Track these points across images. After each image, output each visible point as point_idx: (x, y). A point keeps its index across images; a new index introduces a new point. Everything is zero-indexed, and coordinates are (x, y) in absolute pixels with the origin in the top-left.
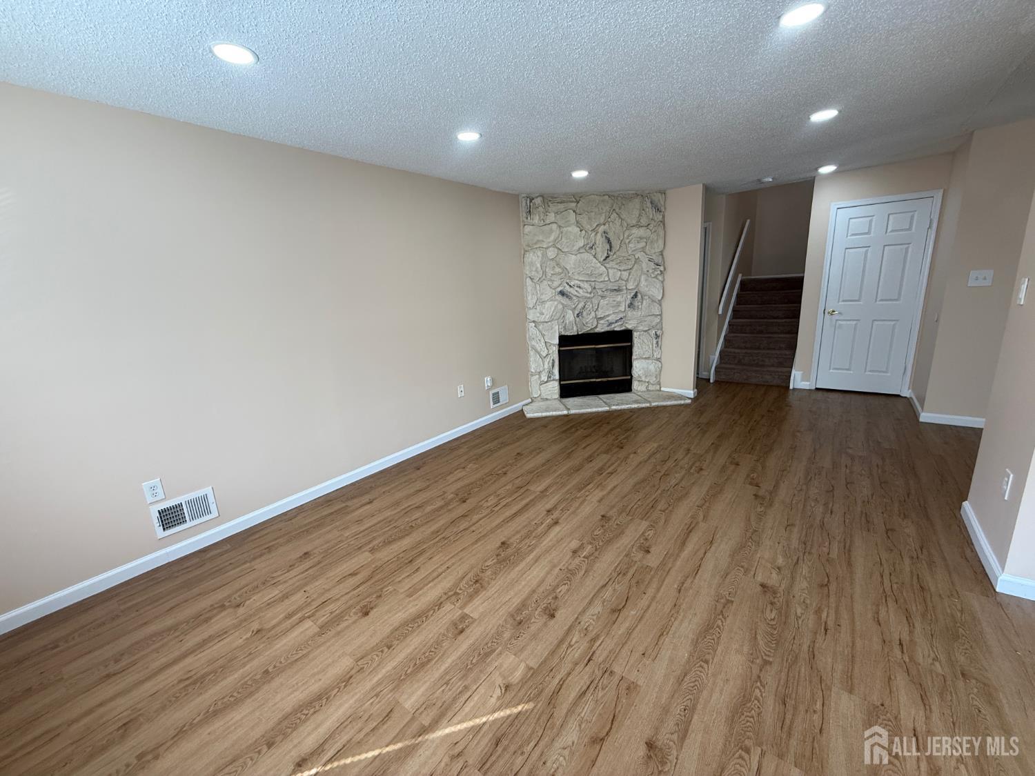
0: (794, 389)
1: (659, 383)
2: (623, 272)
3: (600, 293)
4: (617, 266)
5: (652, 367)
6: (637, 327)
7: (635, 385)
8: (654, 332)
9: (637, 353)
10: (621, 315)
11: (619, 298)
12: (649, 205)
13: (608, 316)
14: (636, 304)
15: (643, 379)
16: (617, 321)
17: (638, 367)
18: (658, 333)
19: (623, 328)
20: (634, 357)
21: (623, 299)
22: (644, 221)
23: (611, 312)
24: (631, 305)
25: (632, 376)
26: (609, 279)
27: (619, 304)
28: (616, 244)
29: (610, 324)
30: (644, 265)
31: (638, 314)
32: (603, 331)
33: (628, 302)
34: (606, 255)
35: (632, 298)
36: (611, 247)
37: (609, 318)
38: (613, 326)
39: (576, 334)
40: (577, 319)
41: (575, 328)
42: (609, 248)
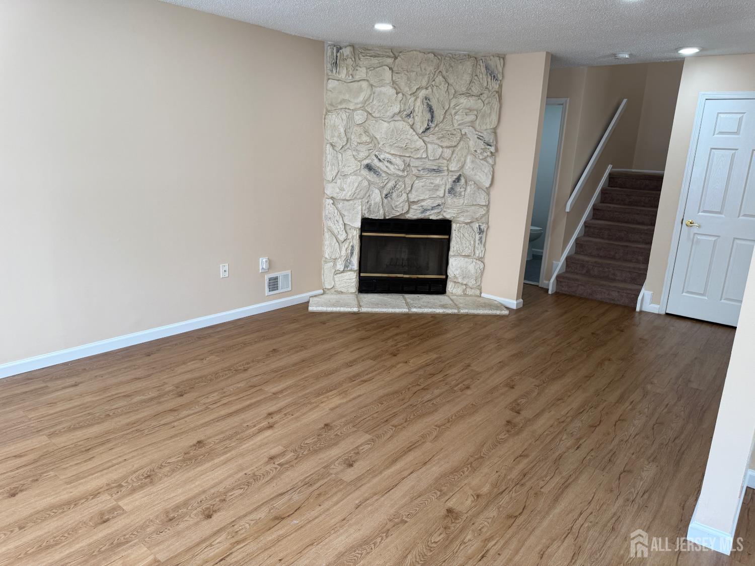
0: (641, 312)
1: (480, 288)
2: (445, 150)
3: (415, 171)
4: (437, 142)
5: (472, 267)
6: (456, 217)
7: (450, 287)
8: (477, 225)
9: (455, 249)
10: (439, 201)
11: (438, 181)
12: (483, 70)
13: (423, 200)
14: (458, 189)
15: (460, 280)
16: (433, 208)
17: (455, 266)
18: (482, 227)
19: (440, 217)
20: (451, 253)
21: (443, 182)
22: (475, 90)
23: (427, 197)
24: (451, 191)
25: (447, 276)
26: (427, 156)
27: (436, 188)
28: (439, 114)
29: (425, 210)
30: (471, 143)
31: (459, 201)
32: (415, 217)
33: (449, 186)
34: (426, 126)
35: (454, 182)
36: (432, 117)
37: (423, 204)
38: (428, 213)
39: (382, 218)
40: (385, 201)
41: (381, 212)
42: (430, 118)
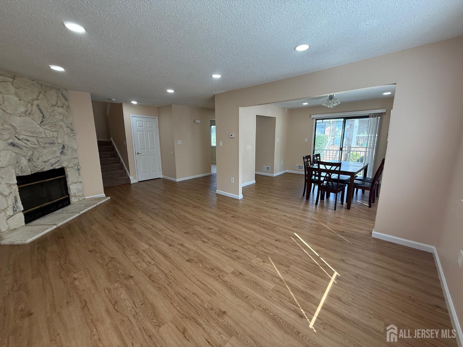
0: (133, 183)
1: (83, 195)
2: (54, 133)
3: (42, 145)
4: (49, 128)
5: (79, 186)
6: (68, 165)
7: (73, 200)
8: (76, 167)
9: (71, 181)
10: (58, 159)
11: (55, 149)
12: (61, 95)
13: (50, 160)
14: (65, 152)
15: (77, 195)
16: (56, 163)
17: (73, 188)
18: (79, 168)
19: (61, 167)
20: (69, 183)
21: (57, 149)
22: (60, 104)
23: (51, 157)
24: (62, 153)
25: (69, 195)
26: (46, 136)
27: (55, 152)
28: (47, 115)
29: (52, 165)
30: (65, 129)
31: (66, 157)
32: (49, 169)
33: (60, 151)
34: (41, 120)
35: (62, 148)
36: (43, 116)
38: (55, 166)
39: (31, 174)
40: (30, 163)
41: (29, 170)
